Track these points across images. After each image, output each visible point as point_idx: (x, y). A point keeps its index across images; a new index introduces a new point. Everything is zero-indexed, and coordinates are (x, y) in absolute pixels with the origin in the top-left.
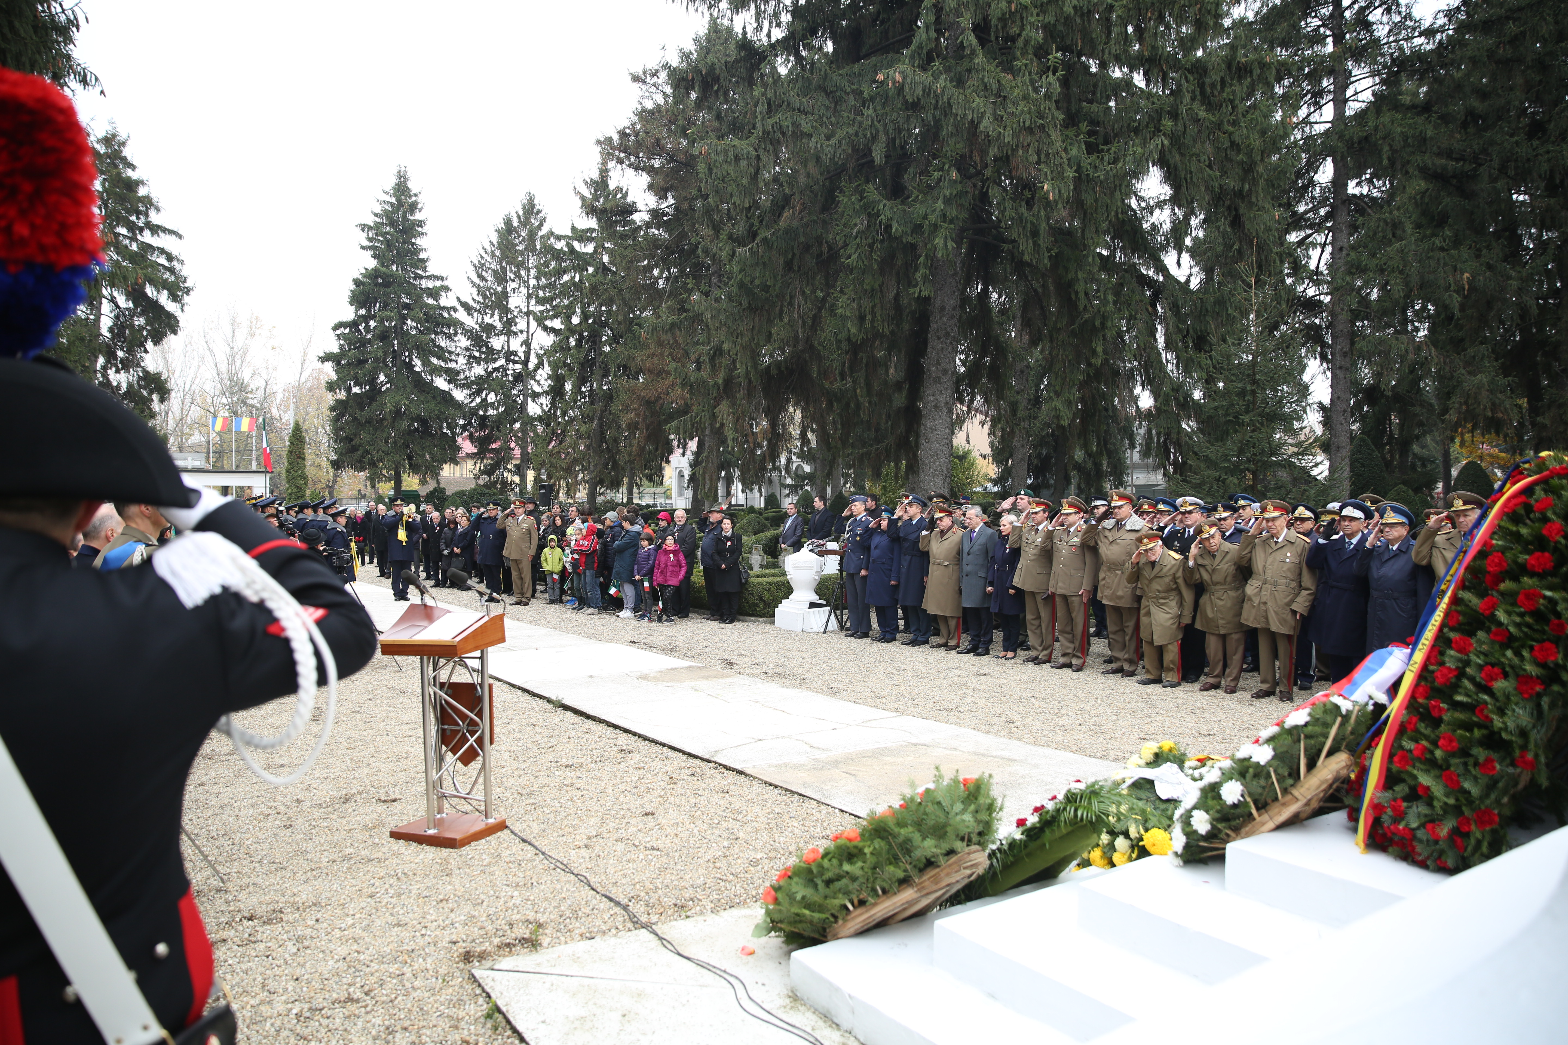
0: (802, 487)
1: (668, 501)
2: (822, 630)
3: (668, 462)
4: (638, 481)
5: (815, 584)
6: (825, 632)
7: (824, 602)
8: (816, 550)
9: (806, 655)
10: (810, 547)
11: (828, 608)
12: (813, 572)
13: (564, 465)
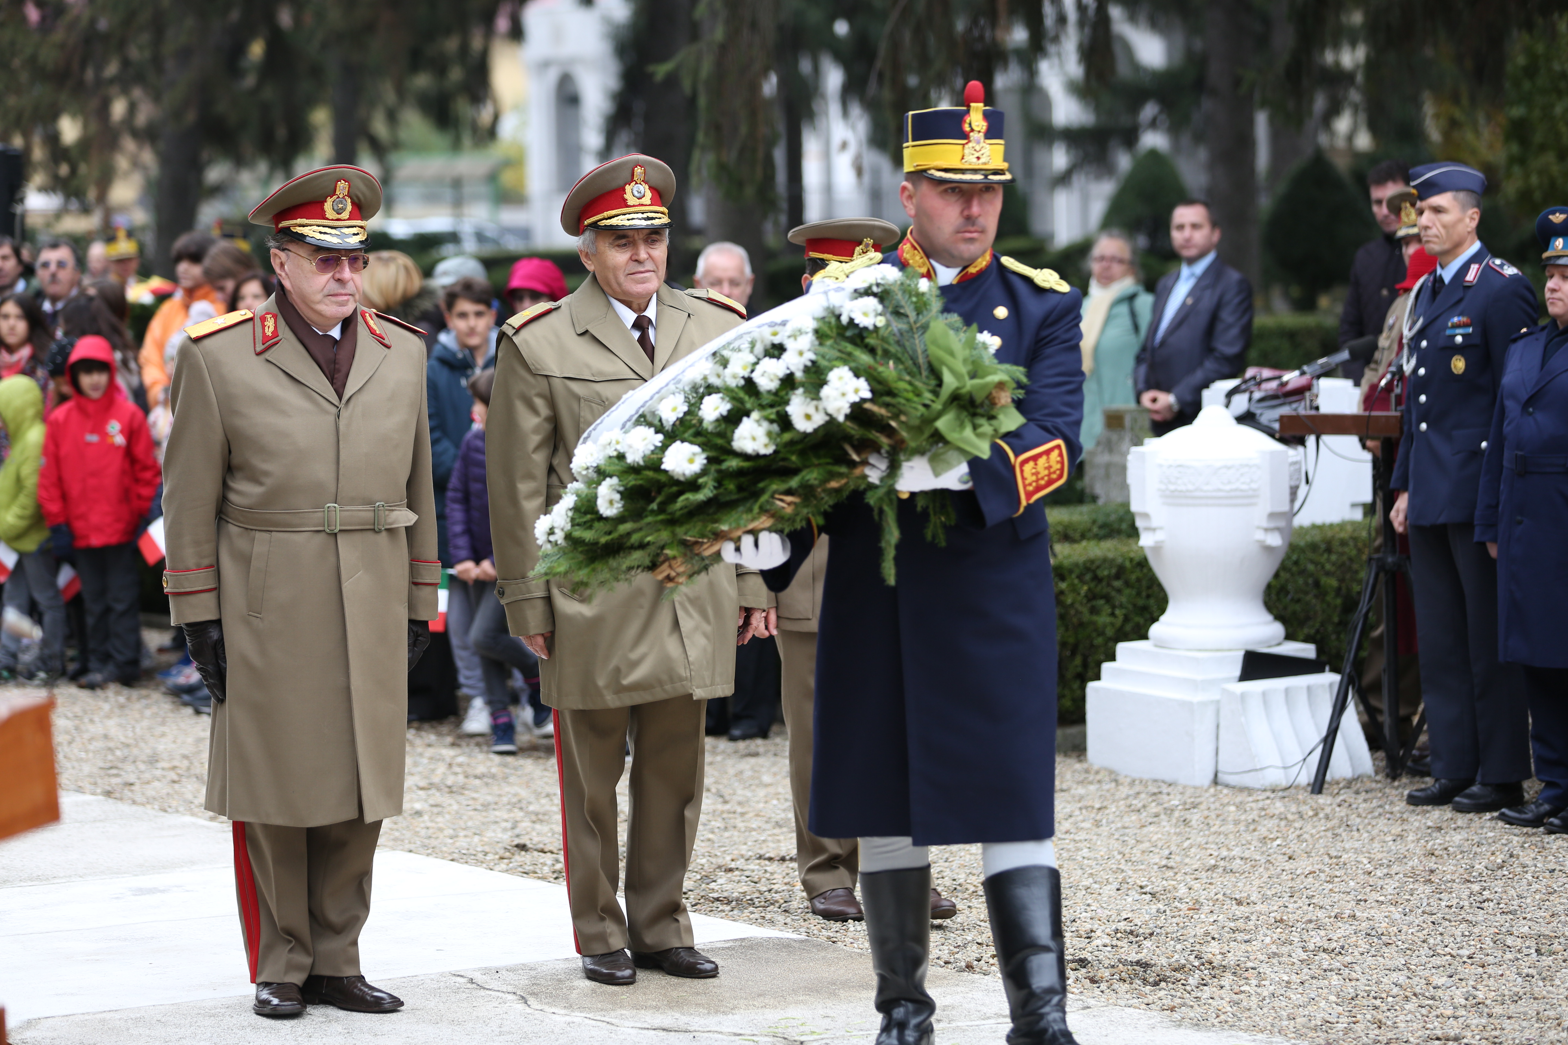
0: (1130, 138)
1: (511, 217)
2: (1307, 775)
3: (517, 33)
4: (380, 127)
5: (1263, 572)
6: (1319, 785)
7: (1306, 650)
8: (1270, 416)
9: (1249, 888)
10: (1241, 403)
11: (1329, 679)
12: (1259, 515)
13: (49, 56)
